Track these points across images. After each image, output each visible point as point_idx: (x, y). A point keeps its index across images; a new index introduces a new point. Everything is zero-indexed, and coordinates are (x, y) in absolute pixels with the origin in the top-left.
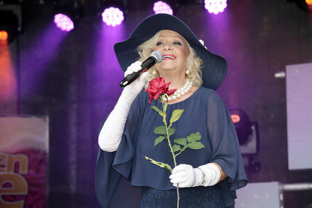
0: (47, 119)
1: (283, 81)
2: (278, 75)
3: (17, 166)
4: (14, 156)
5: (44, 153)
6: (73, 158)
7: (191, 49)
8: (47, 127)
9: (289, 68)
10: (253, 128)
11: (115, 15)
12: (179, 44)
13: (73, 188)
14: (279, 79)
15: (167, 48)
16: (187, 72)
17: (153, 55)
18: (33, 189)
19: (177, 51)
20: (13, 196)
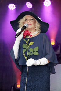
10: (59, 45)
15: (29, 21)
16: (36, 28)
17: (24, 25)
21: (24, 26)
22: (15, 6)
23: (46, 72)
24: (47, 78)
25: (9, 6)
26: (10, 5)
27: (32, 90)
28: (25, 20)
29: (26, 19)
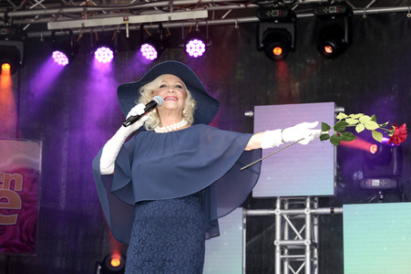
0: (41, 143)
1: (252, 119)
2: (247, 114)
3: (13, 183)
4: (11, 175)
5: (38, 173)
6: (63, 180)
7: (188, 91)
8: (41, 150)
9: (257, 108)
11: (106, 53)
12: (180, 87)
13: (62, 205)
14: (248, 117)
15: (171, 90)
16: (184, 112)
17: (155, 99)
18: (26, 205)
19: (179, 93)
20: (9, 210)
21: (153, 102)
22: (111, 52)
23: (196, 228)
24: (197, 241)
25: (96, 53)
26: (99, 50)
27: (157, 272)
28: (162, 86)
29: (164, 83)
